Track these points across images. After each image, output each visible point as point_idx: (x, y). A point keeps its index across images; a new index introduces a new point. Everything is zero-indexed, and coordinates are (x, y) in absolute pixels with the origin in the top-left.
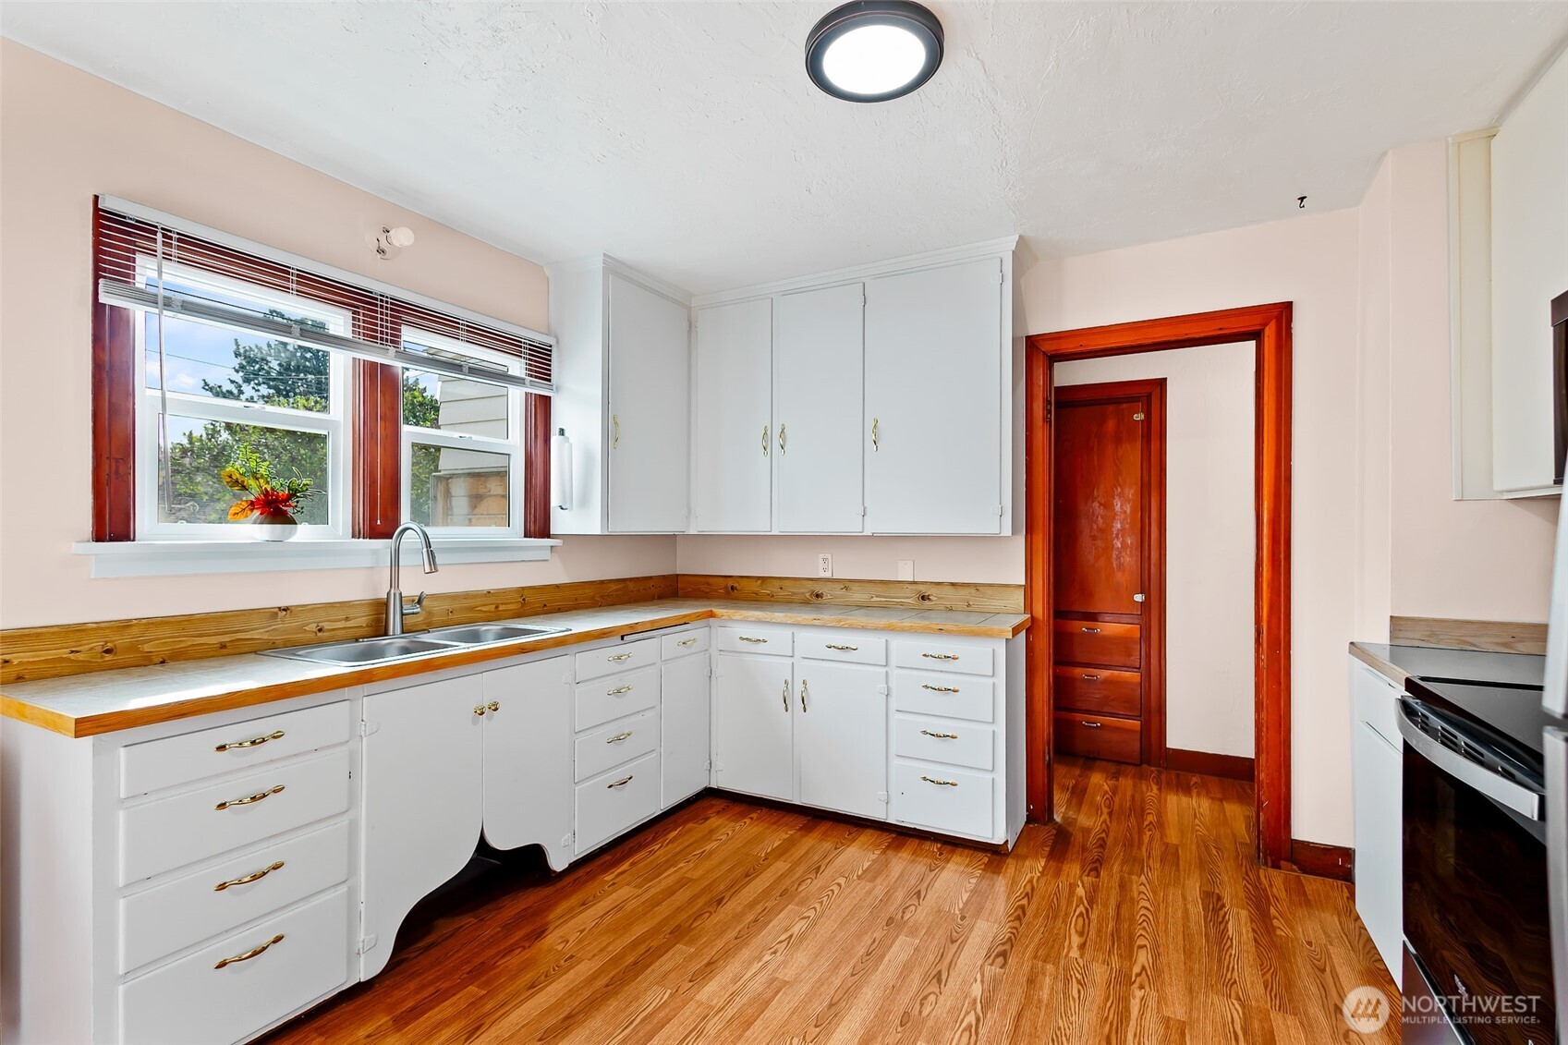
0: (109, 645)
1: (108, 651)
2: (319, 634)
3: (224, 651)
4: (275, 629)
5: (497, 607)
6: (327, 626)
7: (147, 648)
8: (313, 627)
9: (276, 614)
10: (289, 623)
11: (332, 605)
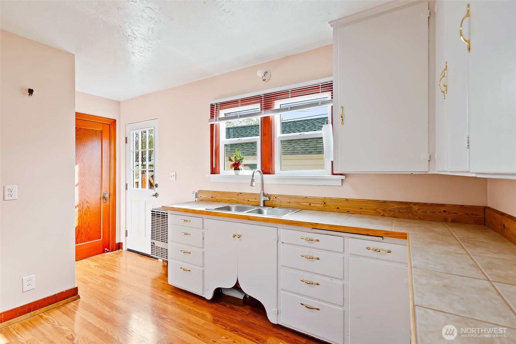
0: (212, 196)
1: (212, 197)
2: (248, 202)
3: (229, 202)
4: (238, 198)
5: (310, 204)
6: (250, 200)
7: (217, 198)
8: (247, 199)
9: (239, 194)
10: (241, 197)
11: (251, 194)
